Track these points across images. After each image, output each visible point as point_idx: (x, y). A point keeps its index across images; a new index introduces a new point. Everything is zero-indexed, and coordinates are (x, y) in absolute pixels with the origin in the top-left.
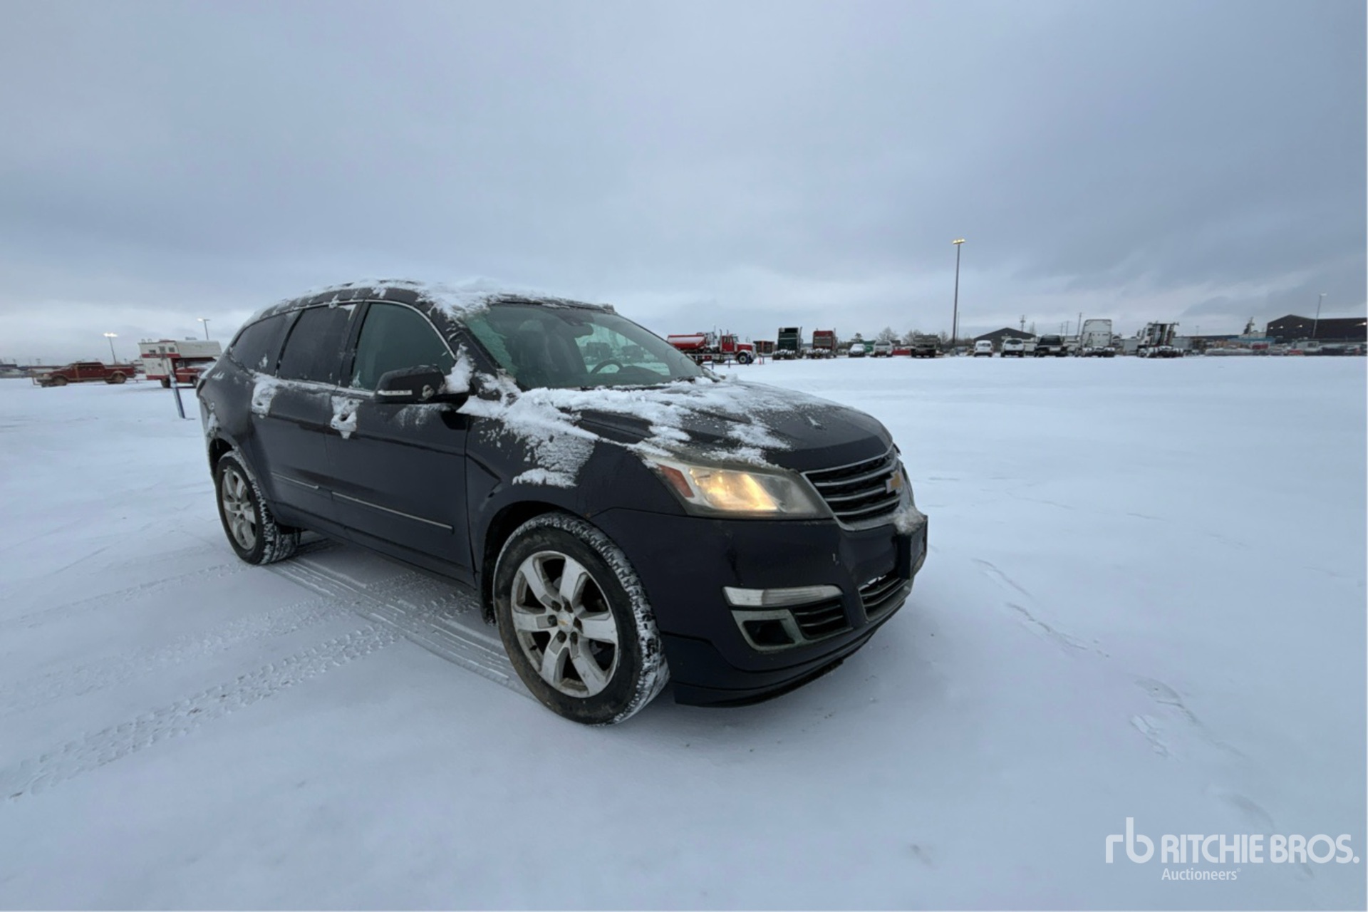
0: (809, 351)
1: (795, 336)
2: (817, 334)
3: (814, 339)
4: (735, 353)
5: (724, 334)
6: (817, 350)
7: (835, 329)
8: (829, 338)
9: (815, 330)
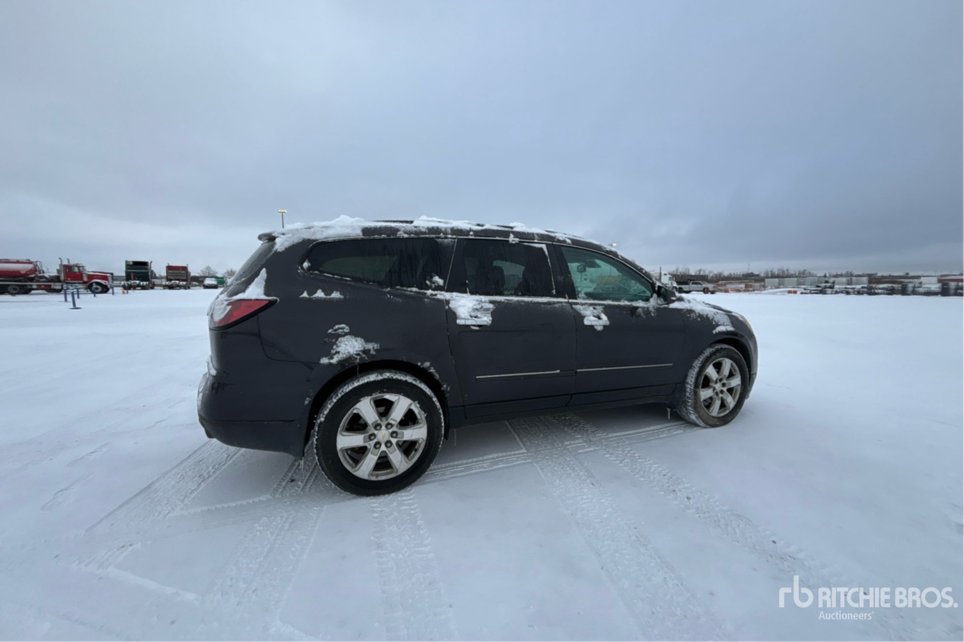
0: (164, 282)
1: (147, 269)
2: (169, 268)
3: (167, 272)
4: (85, 283)
5: (65, 263)
6: (173, 282)
7: (187, 265)
8: (183, 272)
9: (167, 265)
